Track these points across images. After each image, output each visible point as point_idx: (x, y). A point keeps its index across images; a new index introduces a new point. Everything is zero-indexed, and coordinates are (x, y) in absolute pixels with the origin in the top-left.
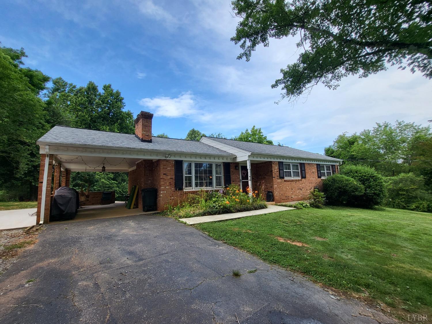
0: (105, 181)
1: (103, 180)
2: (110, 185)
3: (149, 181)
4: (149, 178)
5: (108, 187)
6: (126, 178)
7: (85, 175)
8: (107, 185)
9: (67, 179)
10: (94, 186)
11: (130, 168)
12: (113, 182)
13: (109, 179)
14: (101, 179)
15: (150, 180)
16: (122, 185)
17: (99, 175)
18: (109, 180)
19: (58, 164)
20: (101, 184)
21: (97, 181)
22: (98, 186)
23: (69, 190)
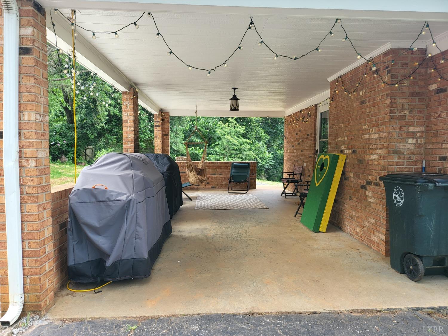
0: (232, 140)
1: (228, 137)
2: (240, 147)
3: (410, 141)
4: (411, 129)
5: (237, 150)
6: (263, 134)
7: (202, 128)
8: (235, 145)
9: (164, 133)
10: (215, 146)
11: (289, 103)
12: (244, 140)
13: (237, 135)
14: (224, 135)
15: (412, 135)
16: (256, 146)
17: (222, 128)
18: (238, 137)
19: (129, 89)
20: (225, 144)
21: (220, 139)
22: (221, 148)
23: (130, 167)
